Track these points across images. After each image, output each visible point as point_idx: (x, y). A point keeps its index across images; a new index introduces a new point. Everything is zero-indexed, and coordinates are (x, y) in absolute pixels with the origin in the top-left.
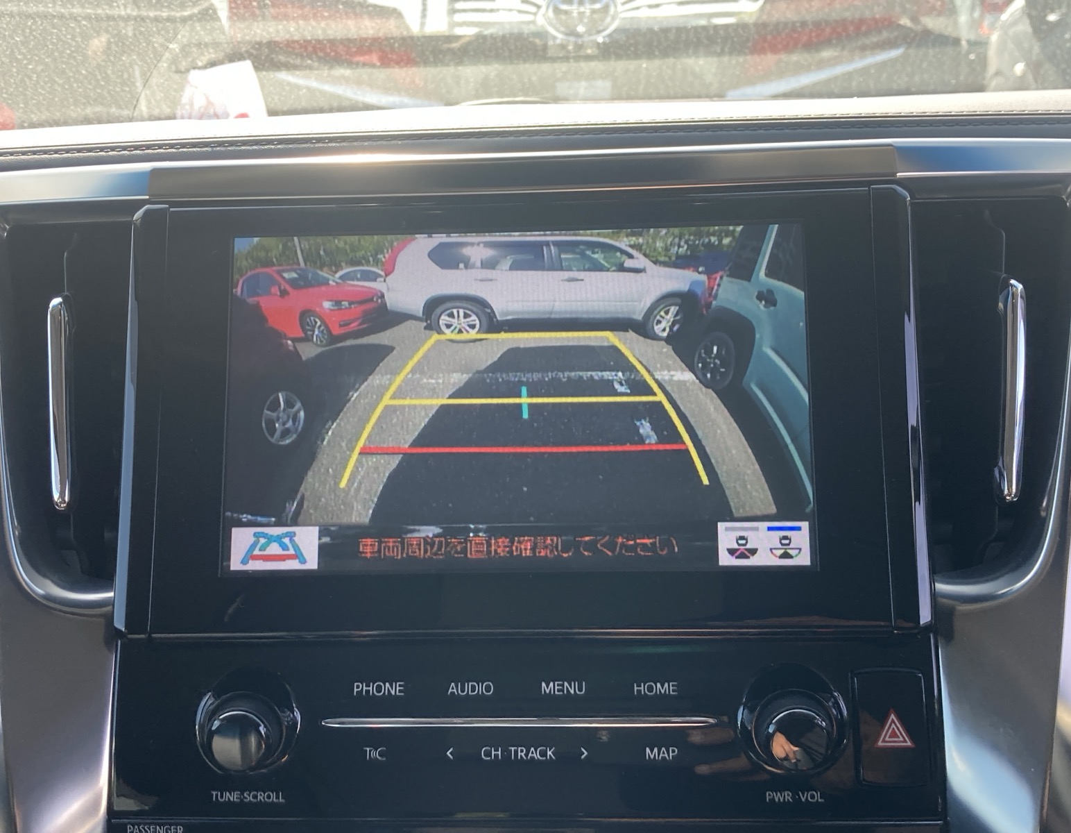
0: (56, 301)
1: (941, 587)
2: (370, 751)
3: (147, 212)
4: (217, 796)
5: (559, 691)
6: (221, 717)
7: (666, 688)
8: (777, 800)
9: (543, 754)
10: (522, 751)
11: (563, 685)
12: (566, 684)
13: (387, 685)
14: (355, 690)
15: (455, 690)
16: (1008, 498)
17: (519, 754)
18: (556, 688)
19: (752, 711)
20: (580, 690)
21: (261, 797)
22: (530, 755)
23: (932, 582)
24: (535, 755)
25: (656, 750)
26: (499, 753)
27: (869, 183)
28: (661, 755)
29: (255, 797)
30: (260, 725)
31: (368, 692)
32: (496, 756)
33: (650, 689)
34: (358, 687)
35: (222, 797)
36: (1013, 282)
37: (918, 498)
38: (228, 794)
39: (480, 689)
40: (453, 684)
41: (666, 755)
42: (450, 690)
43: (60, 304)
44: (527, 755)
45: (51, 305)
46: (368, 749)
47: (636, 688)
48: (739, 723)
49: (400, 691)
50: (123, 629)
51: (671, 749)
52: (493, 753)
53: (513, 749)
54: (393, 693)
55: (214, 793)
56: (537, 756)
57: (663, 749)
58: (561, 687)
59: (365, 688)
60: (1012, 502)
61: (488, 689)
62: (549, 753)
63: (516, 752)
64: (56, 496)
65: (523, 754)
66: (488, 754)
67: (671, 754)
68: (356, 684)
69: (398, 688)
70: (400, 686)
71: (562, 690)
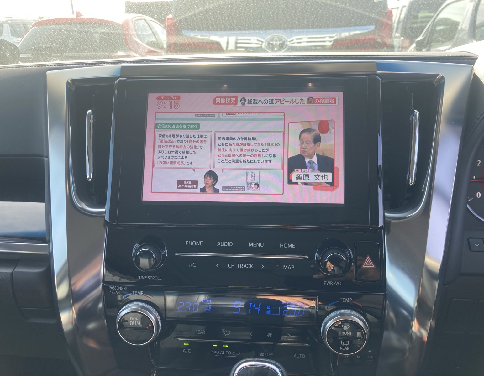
0: (89, 111)
1: (387, 214)
2: (191, 264)
3: (119, 80)
4: (139, 277)
5: (255, 245)
6: (140, 251)
7: (292, 246)
8: (327, 284)
9: (249, 266)
10: (242, 265)
11: (256, 244)
12: (257, 243)
13: (197, 242)
14: (186, 243)
15: (220, 244)
16: (411, 184)
17: (241, 266)
18: (254, 244)
19: (320, 254)
20: (262, 245)
21: (154, 278)
22: (244, 266)
23: (384, 212)
24: (246, 266)
25: (287, 266)
26: (234, 265)
27: (367, 75)
28: (289, 268)
29: (152, 278)
30: (153, 254)
31: (190, 244)
32: (233, 266)
33: (286, 246)
34: (187, 242)
35: (140, 278)
36: (415, 111)
37: (380, 187)
38: (142, 277)
39: (228, 244)
40: (219, 242)
41: (290, 268)
42: (218, 244)
43: (91, 112)
44: (243, 266)
45: (88, 113)
46: (190, 263)
47: (281, 245)
48: (315, 258)
49: (201, 244)
50: (108, 221)
51: (292, 266)
52: (232, 265)
53: (239, 264)
54: (199, 245)
55: (138, 276)
56: (247, 267)
57: (289, 266)
59: (189, 243)
60: (412, 186)
61: (231, 244)
62: (251, 266)
63: (240, 265)
64: (88, 177)
65: (242, 266)
66: (230, 266)
67: (292, 268)
68: (186, 241)
69: (201, 243)
70: (201, 242)
71: (256, 245)
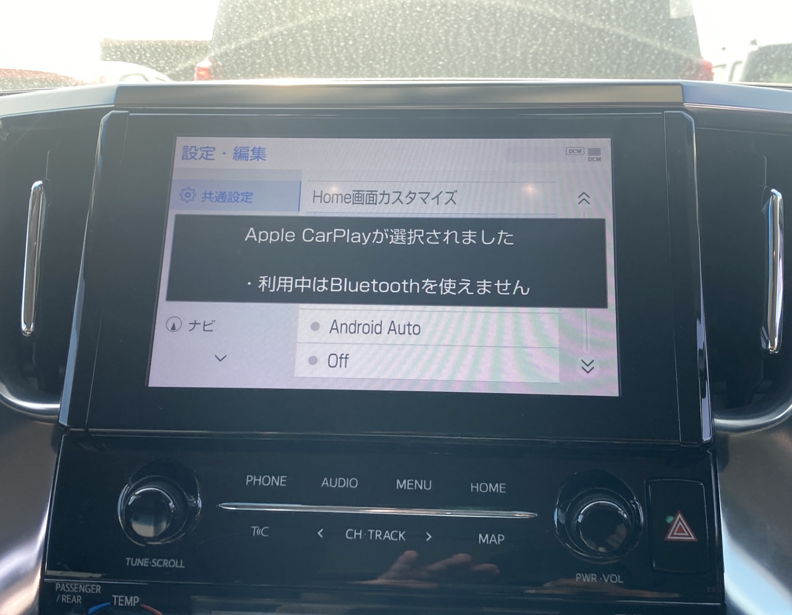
0: (37, 183)
1: (719, 422)
2: (256, 529)
3: (112, 114)
4: (130, 561)
5: (410, 486)
6: (137, 493)
7: (497, 488)
8: (584, 581)
9: (396, 535)
10: (378, 533)
11: (414, 482)
12: (416, 482)
13: (273, 477)
14: (248, 481)
15: (327, 483)
16: (771, 350)
17: (377, 535)
18: (408, 484)
19: (563, 510)
20: (428, 487)
21: (166, 563)
22: (385, 536)
23: (712, 417)
24: (389, 537)
25: (487, 536)
26: (360, 534)
27: (662, 110)
28: (491, 541)
29: (161, 563)
30: (170, 502)
31: (257, 482)
32: (358, 536)
33: (484, 488)
34: (250, 478)
35: (134, 563)
36: (773, 190)
38: (139, 560)
39: (348, 483)
40: (325, 479)
41: (495, 541)
42: (323, 483)
43: (41, 186)
44: (382, 536)
45: (32, 189)
46: (255, 528)
47: (472, 487)
48: (556, 523)
49: (283, 483)
50: (66, 425)
51: (499, 536)
52: (355, 534)
53: (371, 531)
54: (277, 484)
55: (128, 559)
56: (391, 538)
57: (493, 536)
58: (412, 484)
59: (255, 480)
60: (773, 354)
61: (354, 483)
62: (401, 535)
63: (374, 534)
64: (24, 327)
65: (379, 536)
66: (351, 534)
67: (499, 540)
68: (248, 476)
69: (281, 481)
70: (283, 478)
71: (413, 486)
